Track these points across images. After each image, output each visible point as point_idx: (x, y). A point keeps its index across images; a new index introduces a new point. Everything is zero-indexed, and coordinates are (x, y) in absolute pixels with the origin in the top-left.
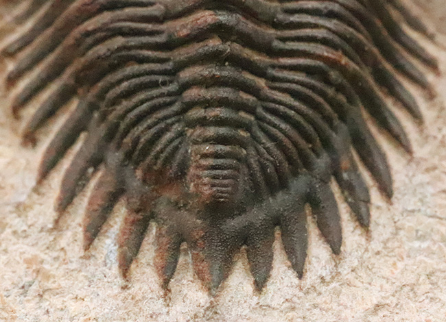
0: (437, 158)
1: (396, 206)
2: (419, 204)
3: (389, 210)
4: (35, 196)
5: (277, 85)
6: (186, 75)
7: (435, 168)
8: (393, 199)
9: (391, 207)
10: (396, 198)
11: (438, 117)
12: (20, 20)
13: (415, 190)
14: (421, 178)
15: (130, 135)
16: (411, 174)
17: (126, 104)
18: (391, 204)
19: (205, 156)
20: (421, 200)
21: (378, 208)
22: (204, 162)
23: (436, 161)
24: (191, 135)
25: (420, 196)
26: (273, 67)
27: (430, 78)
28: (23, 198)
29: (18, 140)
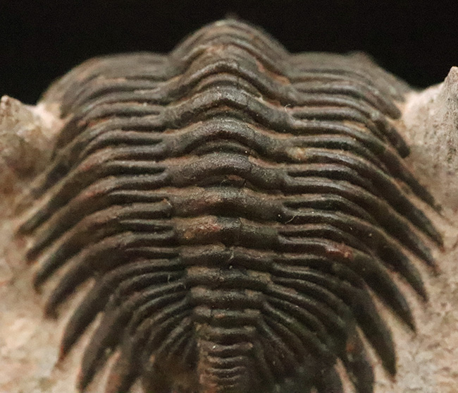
0: (440, 335)
1: (399, 384)
2: (422, 382)
3: (392, 388)
4: (58, 372)
5: (283, 280)
6: (194, 272)
7: (437, 345)
8: (397, 378)
9: (394, 385)
10: (400, 375)
11: (442, 293)
13: (418, 368)
14: (425, 355)
15: (143, 324)
16: (414, 351)
17: (137, 296)
18: (394, 381)
20: (424, 379)
21: (382, 385)
22: (211, 360)
23: (438, 338)
24: (200, 330)
25: (422, 374)
26: (277, 261)
27: (435, 254)
28: (47, 374)
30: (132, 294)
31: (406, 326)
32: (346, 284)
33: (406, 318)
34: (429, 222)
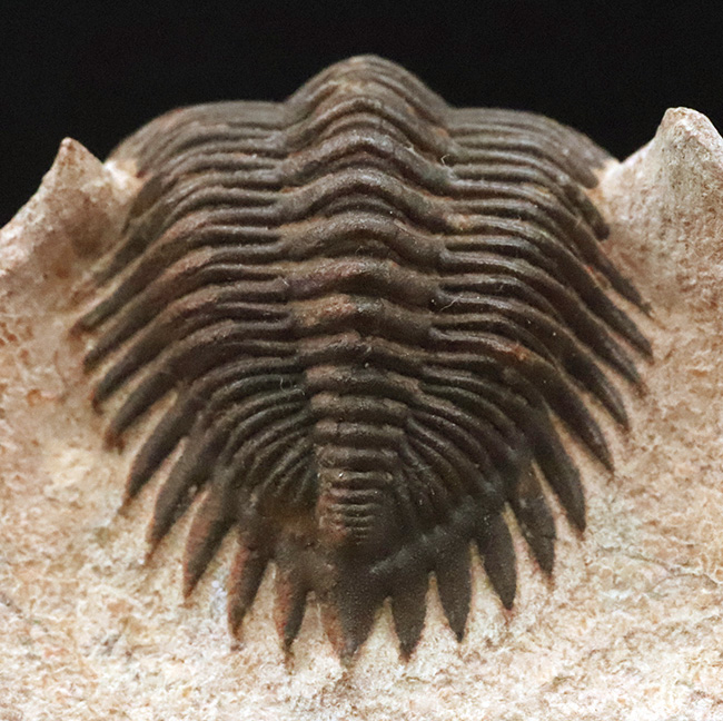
0: (646, 476)
1: (589, 542)
2: (619, 539)
3: (580, 547)
4: (122, 520)
5: (435, 388)
6: (315, 375)
7: (642, 490)
8: (586, 533)
9: (582, 543)
10: (590, 531)
11: (650, 421)
12: (103, 279)
13: (615, 521)
14: (624, 504)
15: (243, 449)
16: (610, 497)
17: (237, 409)
18: (583, 539)
19: (337, 485)
20: (622, 535)
21: (566, 544)
22: (336, 493)
23: (643, 481)
24: (320, 455)
25: (620, 529)
26: (429, 364)
27: (641, 368)
28: (106, 523)
29: (100, 442)
30: (231, 407)
31: (599, 464)
32: (521, 401)
33: (600, 454)
34: (633, 326)
